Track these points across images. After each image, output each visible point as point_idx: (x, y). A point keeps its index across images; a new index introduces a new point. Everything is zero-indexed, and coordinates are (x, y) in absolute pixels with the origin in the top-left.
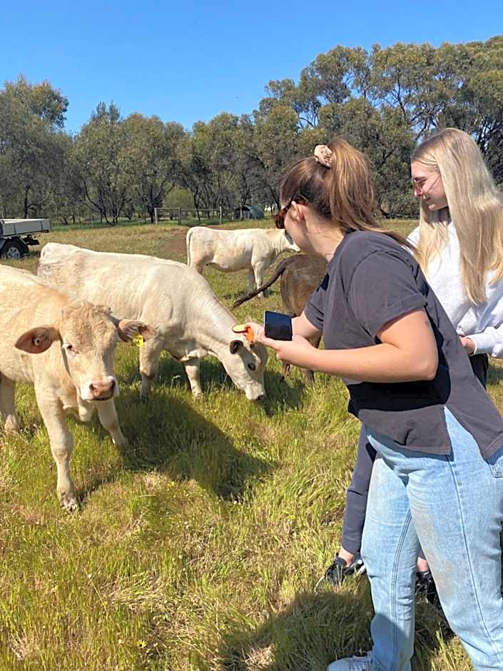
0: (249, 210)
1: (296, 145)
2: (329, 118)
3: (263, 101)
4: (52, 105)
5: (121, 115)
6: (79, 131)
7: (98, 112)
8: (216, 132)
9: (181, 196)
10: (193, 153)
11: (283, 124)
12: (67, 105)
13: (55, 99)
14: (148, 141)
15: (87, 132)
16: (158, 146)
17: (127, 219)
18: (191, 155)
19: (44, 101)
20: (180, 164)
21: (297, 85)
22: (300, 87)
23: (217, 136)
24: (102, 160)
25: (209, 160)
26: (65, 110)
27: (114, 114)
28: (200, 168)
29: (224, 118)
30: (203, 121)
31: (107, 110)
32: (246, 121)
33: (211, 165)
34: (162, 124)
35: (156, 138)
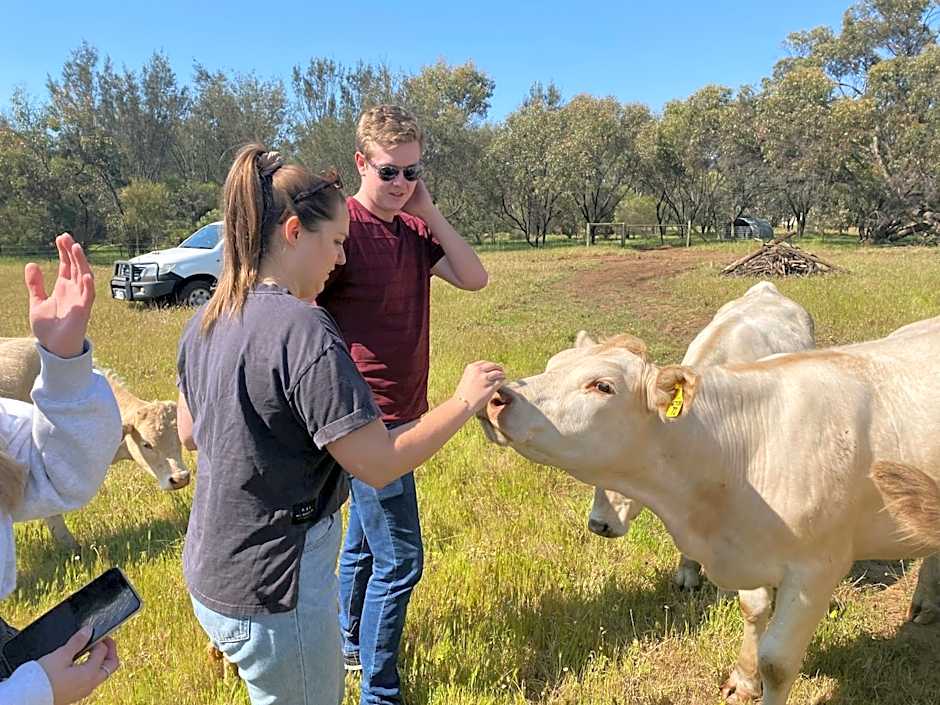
0: (748, 225)
1: (821, 127)
2: (886, 81)
3: (780, 63)
4: (472, 91)
5: (563, 97)
6: (504, 121)
7: (532, 95)
8: (696, 112)
9: (642, 205)
10: (660, 145)
11: (801, 95)
12: (493, 88)
13: (478, 82)
14: (594, 130)
15: (512, 122)
16: (609, 136)
17: (566, 237)
18: (656, 147)
19: (464, 86)
20: (637, 160)
21: (837, 35)
22: (844, 38)
23: (695, 119)
24: (526, 158)
25: (683, 153)
26: (488, 95)
27: (553, 97)
28: (669, 164)
29: (709, 93)
30: (677, 98)
31: (545, 92)
32: (746, 93)
33: (685, 161)
34: (618, 105)
35: (606, 125)
